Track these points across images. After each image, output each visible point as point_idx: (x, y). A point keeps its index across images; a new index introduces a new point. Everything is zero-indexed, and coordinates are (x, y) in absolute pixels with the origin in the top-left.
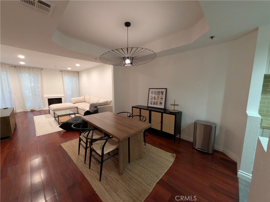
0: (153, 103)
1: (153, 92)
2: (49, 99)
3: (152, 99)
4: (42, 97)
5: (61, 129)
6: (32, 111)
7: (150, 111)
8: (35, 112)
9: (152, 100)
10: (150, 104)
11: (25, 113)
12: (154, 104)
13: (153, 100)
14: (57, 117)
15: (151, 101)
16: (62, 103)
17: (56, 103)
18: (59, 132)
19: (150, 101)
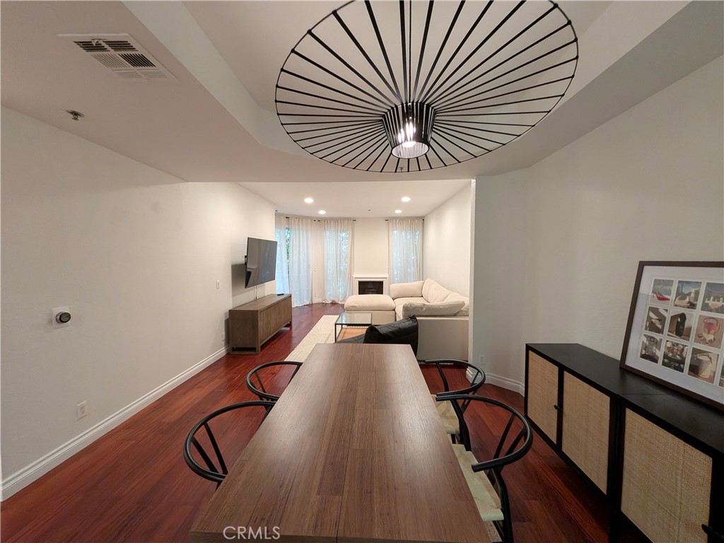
0: (660, 354)
1: (670, 283)
2: (360, 282)
3: (660, 331)
6: (334, 304)
7: (619, 406)
9: (657, 336)
10: (643, 356)
11: (324, 305)
12: (674, 362)
13: (667, 339)
15: (651, 339)
17: (373, 293)
19: (645, 339)
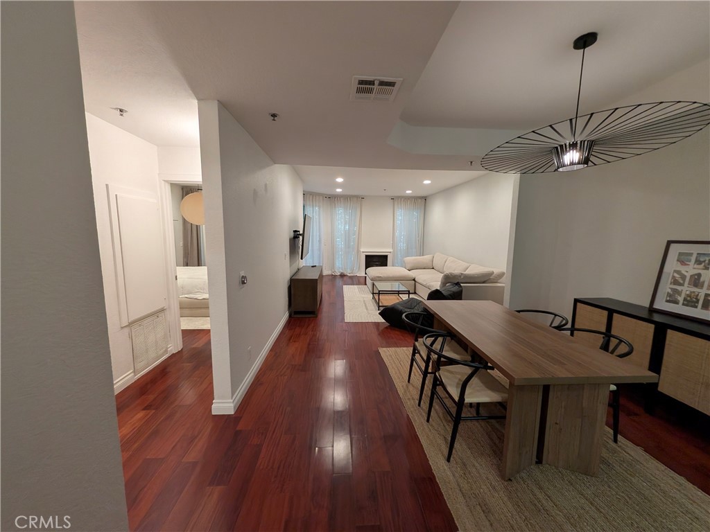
0: (680, 299)
1: (691, 254)
2: (366, 256)
3: (682, 285)
4: (358, 251)
5: (381, 320)
6: (342, 276)
7: (661, 329)
8: (345, 278)
9: (679, 288)
10: (668, 301)
11: (333, 277)
12: (690, 303)
13: (686, 289)
14: (377, 294)
15: (674, 290)
16: (386, 266)
17: (377, 265)
18: (377, 324)
19: (670, 290)
